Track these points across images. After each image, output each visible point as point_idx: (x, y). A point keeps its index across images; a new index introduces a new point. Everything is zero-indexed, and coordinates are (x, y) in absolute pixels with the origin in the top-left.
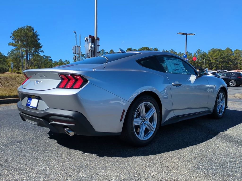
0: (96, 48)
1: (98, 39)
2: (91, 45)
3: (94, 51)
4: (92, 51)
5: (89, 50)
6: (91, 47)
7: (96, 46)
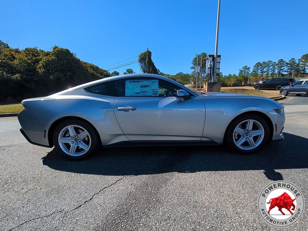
0: (215, 65)
1: (219, 56)
2: (210, 64)
3: (213, 68)
4: (211, 68)
5: (209, 68)
6: (210, 65)
7: (216, 62)
